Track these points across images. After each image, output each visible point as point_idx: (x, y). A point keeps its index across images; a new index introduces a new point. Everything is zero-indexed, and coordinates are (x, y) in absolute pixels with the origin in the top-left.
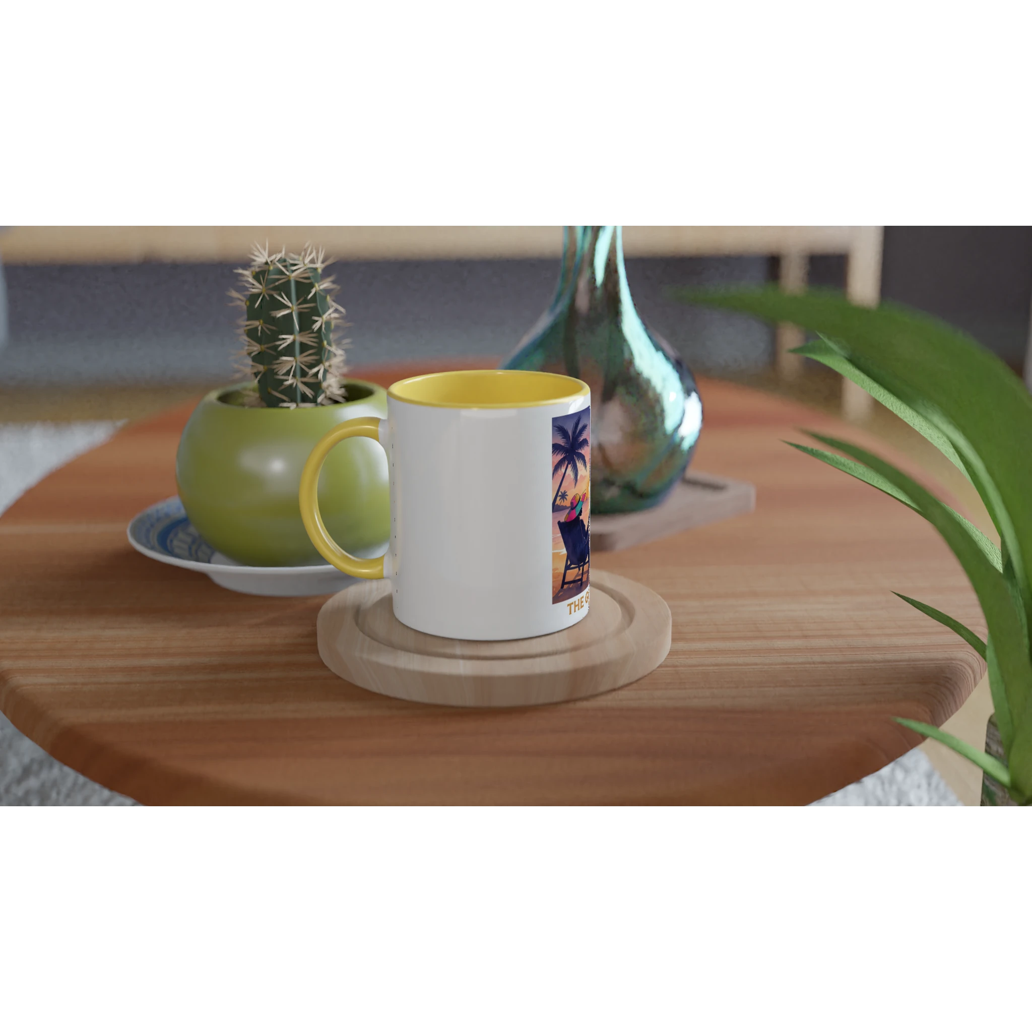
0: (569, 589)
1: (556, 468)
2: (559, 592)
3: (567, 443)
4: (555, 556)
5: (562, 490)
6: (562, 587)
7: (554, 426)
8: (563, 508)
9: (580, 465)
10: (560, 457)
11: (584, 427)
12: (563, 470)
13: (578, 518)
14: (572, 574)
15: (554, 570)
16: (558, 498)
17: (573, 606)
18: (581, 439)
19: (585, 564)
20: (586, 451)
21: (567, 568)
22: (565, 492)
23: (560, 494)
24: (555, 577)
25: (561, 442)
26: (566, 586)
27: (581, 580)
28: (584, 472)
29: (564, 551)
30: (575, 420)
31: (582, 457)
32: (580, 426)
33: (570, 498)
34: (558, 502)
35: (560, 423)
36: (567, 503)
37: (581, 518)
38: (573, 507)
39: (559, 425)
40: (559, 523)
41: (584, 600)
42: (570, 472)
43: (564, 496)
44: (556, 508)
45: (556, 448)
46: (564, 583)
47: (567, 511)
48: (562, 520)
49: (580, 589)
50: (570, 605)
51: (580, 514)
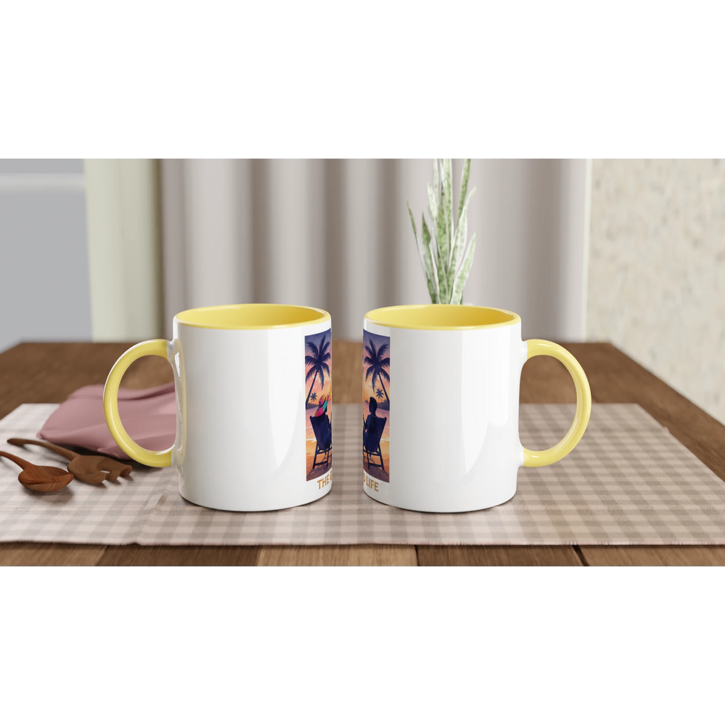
0: (318, 469)
1: (308, 375)
2: (312, 471)
3: (316, 356)
4: (308, 443)
5: (312, 392)
6: (314, 467)
7: (306, 342)
8: (313, 406)
9: (325, 373)
10: (311, 366)
11: (328, 344)
12: (313, 377)
13: (324, 413)
14: (321, 457)
15: (307, 454)
16: (310, 398)
17: (321, 482)
18: (326, 353)
19: (329, 449)
20: (329, 362)
21: (317, 452)
22: (315, 394)
23: (311, 395)
24: (308, 459)
25: (312, 355)
26: (316, 467)
27: (327, 462)
28: (328, 378)
29: (315, 440)
30: (322, 338)
31: (326, 367)
32: (325, 343)
33: (318, 398)
34: (310, 401)
35: (311, 340)
36: (317, 402)
37: (326, 413)
38: (321, 405)
39: (310, 342)
40: (311, 417)
41: (329, 477)
42: (318, 378)
43: (314, 397)
44: (308, 406)
45: (308, 359)
46: (315, 464)
47: (317, 408)
48: (313, 416)
49: (326, 470)
50: (319, 481)
51: (326, 411)
